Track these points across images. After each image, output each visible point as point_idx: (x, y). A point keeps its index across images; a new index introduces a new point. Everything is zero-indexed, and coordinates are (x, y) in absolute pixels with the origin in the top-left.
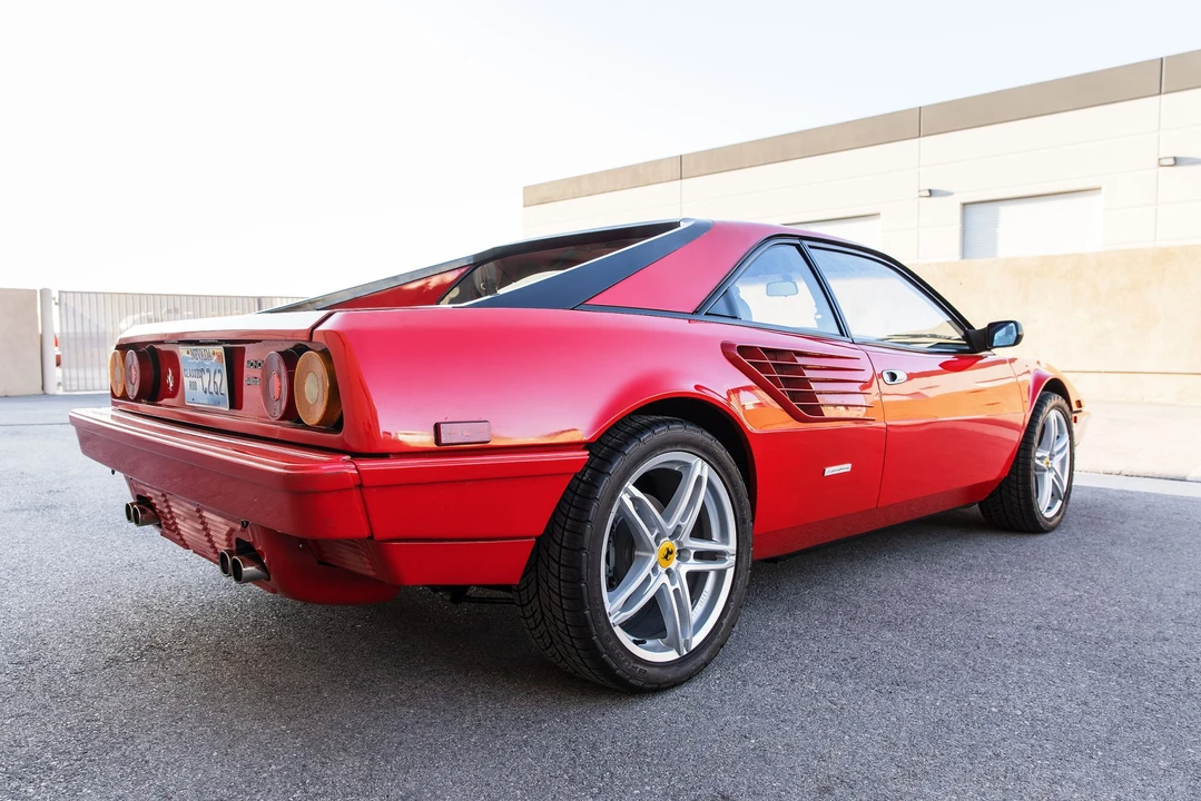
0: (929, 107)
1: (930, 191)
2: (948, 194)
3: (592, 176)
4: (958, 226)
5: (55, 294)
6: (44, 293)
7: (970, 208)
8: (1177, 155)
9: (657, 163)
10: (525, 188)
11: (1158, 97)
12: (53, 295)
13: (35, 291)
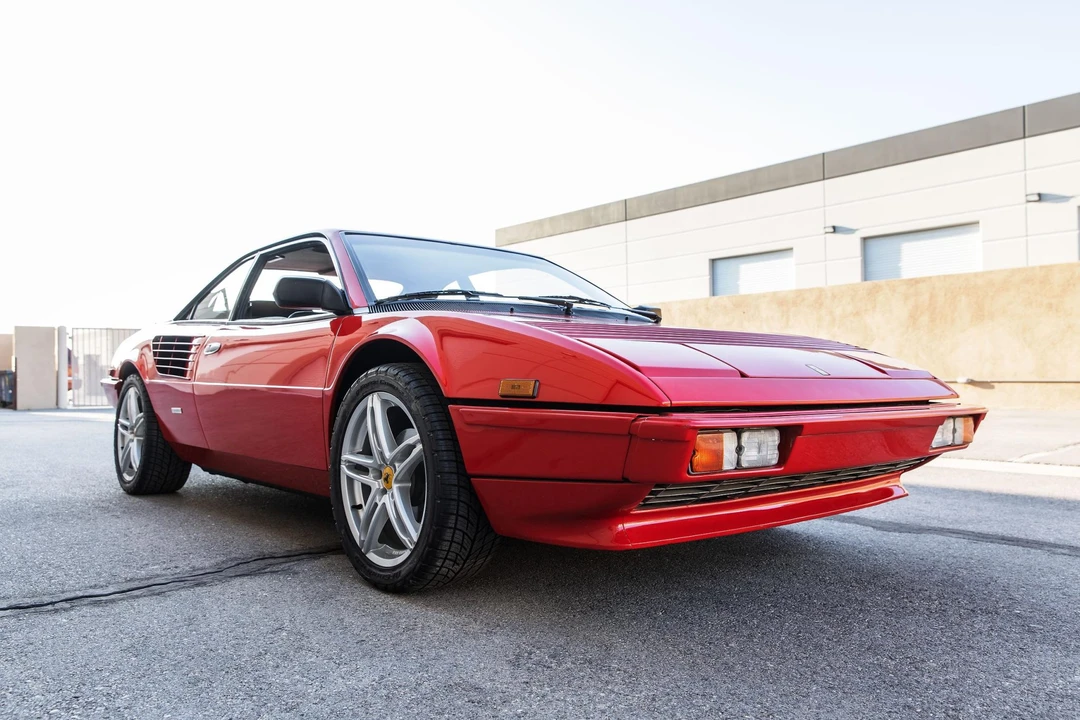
0: (828, 153)
1: (834, 227)
2: (849, 231)
3: (552, 219)
4: (858, 260)
5: (69, 330)
6: (61, 330)
7: (871, 243)
8: (1042, 192)
9: (605, 207)
10: (497, 231)
11: (1022, 141)
12: (68, 331)
13: (54, 329)
